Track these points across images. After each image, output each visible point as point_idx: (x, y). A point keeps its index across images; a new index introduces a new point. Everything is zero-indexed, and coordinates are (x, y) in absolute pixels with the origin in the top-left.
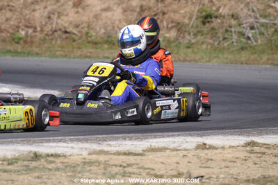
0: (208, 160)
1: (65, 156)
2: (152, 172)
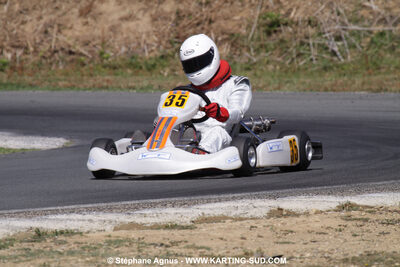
0: (287, 232)
1: (81, 233)
2: (207, 252)
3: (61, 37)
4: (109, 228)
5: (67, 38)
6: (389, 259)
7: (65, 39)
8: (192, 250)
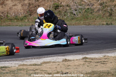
0: (68, 66)
1: (9, 67)
2: (46, 72)
4: (17, 66)
6: (99, 73)
8: (42, 72)
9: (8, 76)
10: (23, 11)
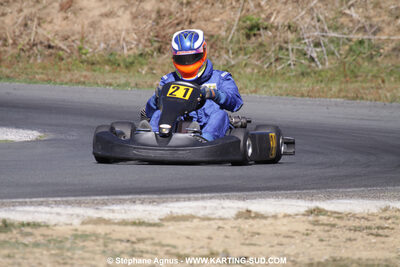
0: (254, 234)
1: (48, 226)
2: (173, 251)
3: (40, 30)
4: (76, 223)
5: (46, 32)
7: (45, 33)
8: (158, 248)
9: (37, 255)
10: (135, 37)
